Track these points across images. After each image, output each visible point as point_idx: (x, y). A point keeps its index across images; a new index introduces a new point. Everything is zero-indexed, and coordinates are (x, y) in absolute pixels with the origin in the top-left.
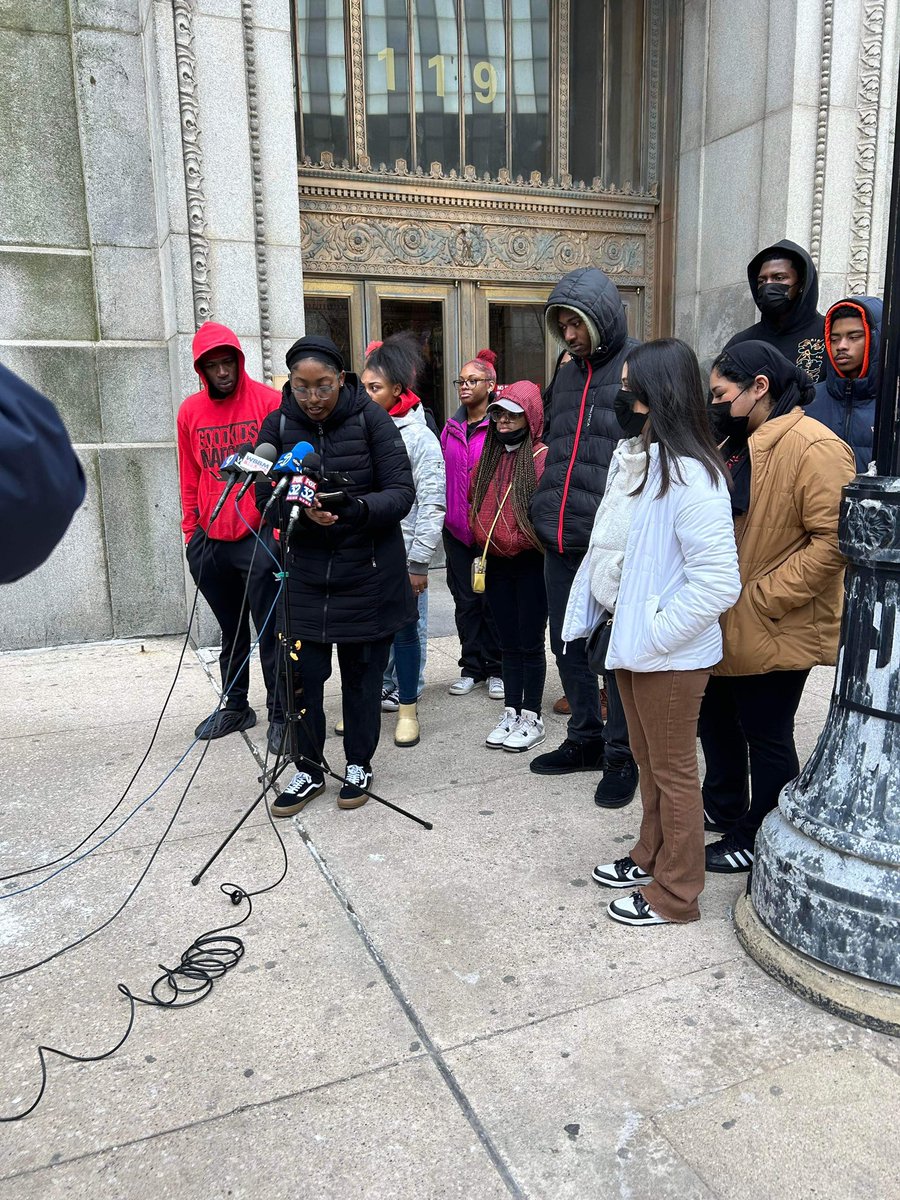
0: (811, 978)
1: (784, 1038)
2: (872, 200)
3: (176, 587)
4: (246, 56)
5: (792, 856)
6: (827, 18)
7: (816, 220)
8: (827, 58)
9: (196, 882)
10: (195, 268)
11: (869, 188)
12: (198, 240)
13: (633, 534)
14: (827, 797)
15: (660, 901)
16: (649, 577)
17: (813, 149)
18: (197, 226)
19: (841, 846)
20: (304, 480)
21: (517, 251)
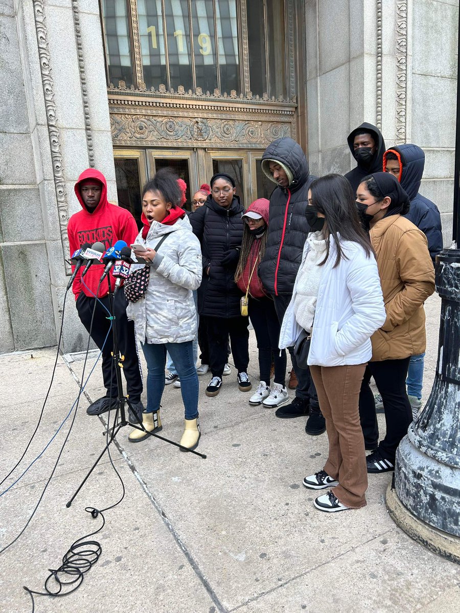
0: (439, 541)
1: (429, 581)
2: (406, 102)
3: (49, 320)
4: (75, 27)
5: (422, 469)
6: (379, 10)
7: (378, 113)
8: (380, 30)
9: (68, 505)
10: (52, 144)
11: (404, 96)
12: (53, 129)
13: (322, 287)
14: (439, 433)
15: (345, 497)
16: (332, 311)
17: (375, 76)
18: (52, 120)
19: (451, 463)
20: (123, 263)
21: (226, 132)
